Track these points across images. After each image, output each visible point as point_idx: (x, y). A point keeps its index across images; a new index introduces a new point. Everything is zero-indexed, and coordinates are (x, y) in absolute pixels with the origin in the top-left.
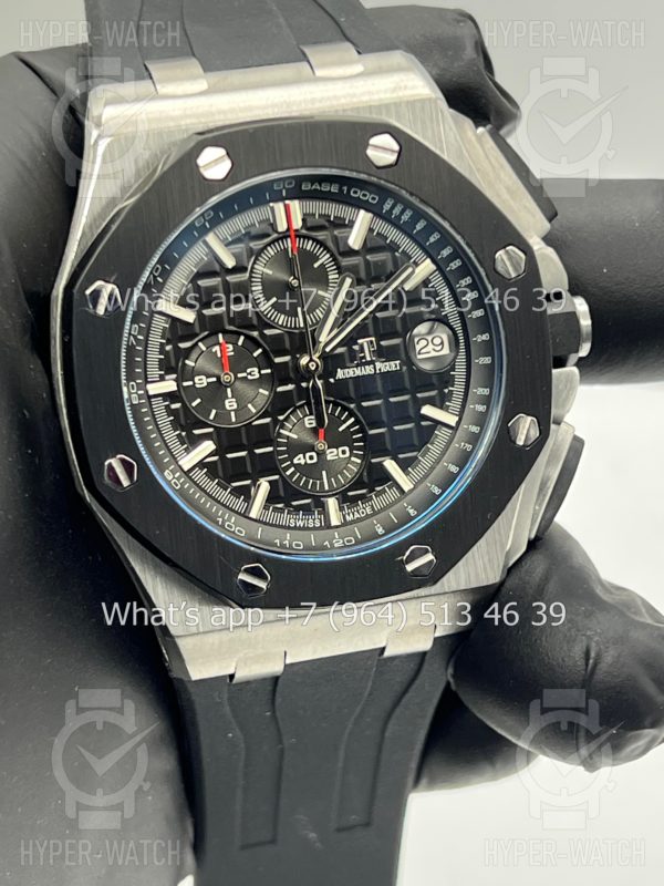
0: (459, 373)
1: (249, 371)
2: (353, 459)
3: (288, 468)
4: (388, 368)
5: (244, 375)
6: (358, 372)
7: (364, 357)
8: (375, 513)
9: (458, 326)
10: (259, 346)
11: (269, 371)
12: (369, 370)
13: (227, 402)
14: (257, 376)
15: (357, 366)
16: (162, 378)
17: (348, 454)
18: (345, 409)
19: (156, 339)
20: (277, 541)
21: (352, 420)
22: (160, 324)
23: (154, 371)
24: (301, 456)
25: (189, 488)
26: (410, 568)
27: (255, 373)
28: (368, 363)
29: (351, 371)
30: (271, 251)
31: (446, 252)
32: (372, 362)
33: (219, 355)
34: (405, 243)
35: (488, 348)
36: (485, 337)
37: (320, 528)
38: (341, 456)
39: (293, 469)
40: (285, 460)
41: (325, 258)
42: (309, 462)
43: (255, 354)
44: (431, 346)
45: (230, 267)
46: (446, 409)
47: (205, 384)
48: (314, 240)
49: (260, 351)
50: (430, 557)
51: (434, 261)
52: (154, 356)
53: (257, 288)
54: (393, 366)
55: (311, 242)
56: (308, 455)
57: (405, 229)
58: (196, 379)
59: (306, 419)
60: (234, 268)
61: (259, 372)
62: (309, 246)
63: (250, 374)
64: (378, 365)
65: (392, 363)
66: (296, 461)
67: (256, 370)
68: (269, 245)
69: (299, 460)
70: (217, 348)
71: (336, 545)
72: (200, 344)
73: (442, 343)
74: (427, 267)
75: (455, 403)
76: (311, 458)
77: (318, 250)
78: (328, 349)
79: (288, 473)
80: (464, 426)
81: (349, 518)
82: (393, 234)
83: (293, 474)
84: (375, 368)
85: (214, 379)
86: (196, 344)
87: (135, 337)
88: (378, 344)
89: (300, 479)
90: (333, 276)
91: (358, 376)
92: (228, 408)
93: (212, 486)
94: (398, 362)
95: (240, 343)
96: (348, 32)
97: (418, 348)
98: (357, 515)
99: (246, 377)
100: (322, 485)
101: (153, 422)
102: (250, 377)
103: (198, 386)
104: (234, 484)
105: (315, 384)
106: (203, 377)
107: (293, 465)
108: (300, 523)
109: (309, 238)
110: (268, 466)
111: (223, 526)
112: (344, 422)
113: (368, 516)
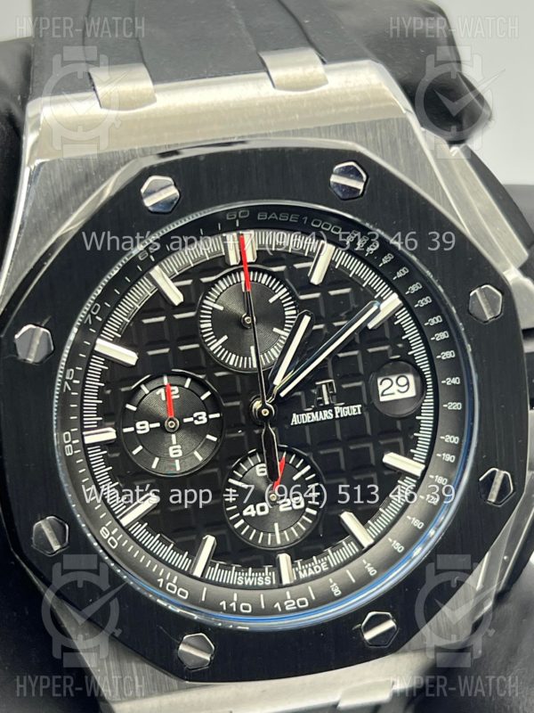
0: (426, 418)
1: (195, 415)
2: (308, 510)
3: (237, 520)
4: (348, 413)
5: (191, 419)
6: (316, 417)
7: (322, 401)
8: (332, 570)
9: (425, 368)
10: (207, 388)
11: (218, 415)
12: (326, 415)
13: (171, 448)
14: (205, 421)
15: (314, 411)
16: (100, 425)
17: (302, 505)
18: (299, 457)
19: (94, 383)
20: (223, 603)
21: (308, 468)
22: (97, 366)
23: (91, 418)
24: (251, 507)
25: (128, 546)
26: (368, 636)
27: (202, 418)
28: (327, 407)
29: (307, 415)
30: (222, 285)
31: (414, 288)
32: (331, 407)
33: (164, 398)
34: (369, 278)
35: (460, 393)
36: (456, 381)
37: (271, 587)
38: (296, 507)
39: (242, 522)
40: (233, 512)
41: (281, 293)
42: (260, 513)
43: (203, 398)
44: (395, 387)
45: (176, 303)
46: (411, 456)
47: (148, 430)
48: (270, 273)
49: (208, 394)
50: (390, 624)
51: (401, 297)
52: (92, 401)
53: (206, 325)
54: (354, 410)
55: (266, 276)
56: (258, 506)
57: (370, 262)
58: (138, 424)
59: (258, 466)
60: (181, 304)
61: (207, 417)
62: (264, 279)
63: (196, 418)
64: (337, 409)
65: (352, 407)
66: (245, 513)
67: (204, 414)
68: (221, 278)
69: (250, 511)
70: (162, 391)
71: (287, 608)
72: (143, 387)
73: (408, 383)
74: (392, 302)
75: (421, 451)
76: (262, 509)
77: (273, 284)
78: (282, 394)
79: (237, 526)
80: (430, 476)
81: (303, 575)
82: (356, 268)
83: (242, 527)
84: (334, 413)
85: (158, 425)
86: (138, 388)
87: (70, 382)
88: (339, 387)
89: (249, 532)
90: (290, 312)
91: (315, 422)
92: (172, 456)
93: (153, 542)
94: (359, 406)
95: (187, 385)
96: (312, 36)
97: (381, 388)
98: (311, 572)
99: (193, 422)
100: (274, 539)
101: (89, 474)
102: (197, 422)
103: (139, 432)
104: (177, 541)
105: (268, 432)
106: (146, 423)
107: (242, 516)
108: (249, 582)
109: (264, 272)
110: (214, 519)
111: (163, 589)
112: (299, 470)
113: (323, 574)
